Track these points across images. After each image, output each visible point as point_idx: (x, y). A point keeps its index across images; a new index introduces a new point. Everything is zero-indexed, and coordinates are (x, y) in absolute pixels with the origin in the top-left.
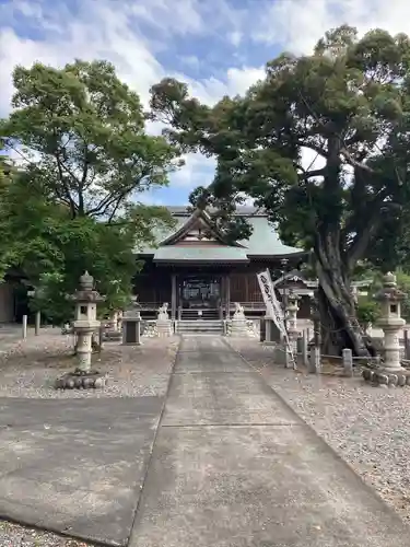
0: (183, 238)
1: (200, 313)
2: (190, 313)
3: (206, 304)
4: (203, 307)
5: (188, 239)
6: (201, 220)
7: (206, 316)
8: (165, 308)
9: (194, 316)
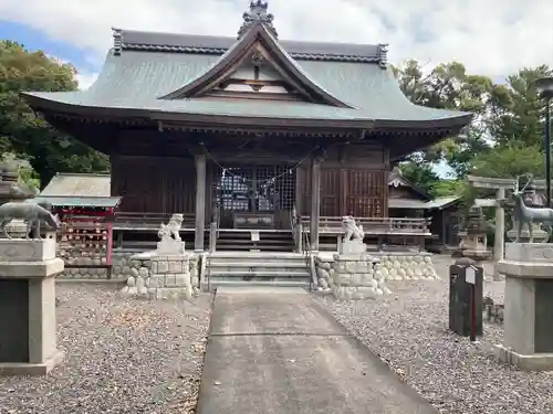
0: (223, 85)
1: (255, 237)
2: (236, 237)
3: (267, 220)
4: (260, 225)
5: (231, 88)
6: (259, 48)
7: (268, 243)
8: (175, 225)
9: (243, 243)
